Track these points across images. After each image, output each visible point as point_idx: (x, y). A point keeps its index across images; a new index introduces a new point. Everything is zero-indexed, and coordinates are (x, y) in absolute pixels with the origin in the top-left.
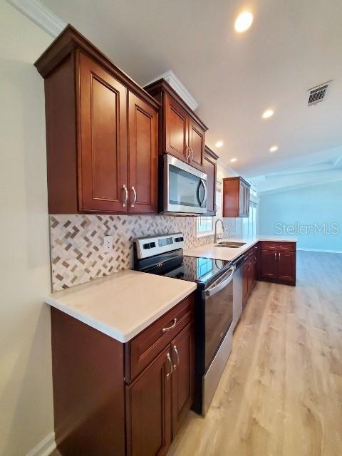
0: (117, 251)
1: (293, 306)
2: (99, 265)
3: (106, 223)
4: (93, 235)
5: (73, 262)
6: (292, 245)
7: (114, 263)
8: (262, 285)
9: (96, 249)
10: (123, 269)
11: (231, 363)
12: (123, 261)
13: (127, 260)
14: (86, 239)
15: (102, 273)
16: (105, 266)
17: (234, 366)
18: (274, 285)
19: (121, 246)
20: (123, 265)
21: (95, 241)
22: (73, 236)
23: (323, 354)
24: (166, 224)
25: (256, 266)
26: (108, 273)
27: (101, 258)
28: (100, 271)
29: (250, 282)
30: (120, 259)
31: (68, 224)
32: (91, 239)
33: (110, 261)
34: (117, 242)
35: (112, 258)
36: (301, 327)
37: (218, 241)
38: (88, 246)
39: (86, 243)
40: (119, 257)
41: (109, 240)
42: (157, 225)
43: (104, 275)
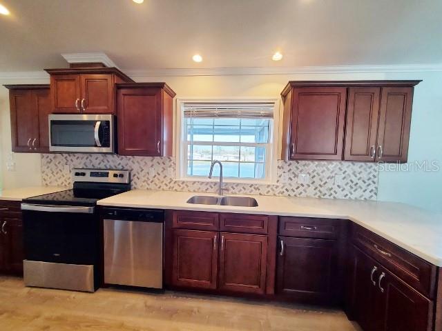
2: (63, 179)
3: (66, 158)
4: (59, 163)
5: (50, 175)
9: (61, 170)
14: (55, 165)
21: (60, 167)
22: (50, 163)
24: (120, 161)
27: (63, 176)
31: (48, 157)
38: (56, 169)
42: (108, 162)
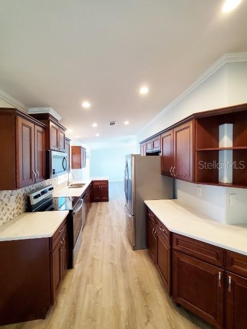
0: (17, 203)
1: (107, 211)
2: (8, 214)
4: (4, 197)
6: (107, 182)
7: (16, 211)
8: (94, 204)
9: (6, 205)
10: (20, 213)
11: (82, 244)
12: (20, 208)
13: (22, 208)
15: (9, 218)
16: (11, 214)
17: (84, 245)
18: (99, 203)
19: (19, 200)
20: (20, 211)
21: (6, 200)
23: (117, 227)
25: (91, 195)
26: (12, 218)
27: (8, 209)
28: (8, 217)
29: (88, 204)
30: (18, 208)
32: (4, 200)
33: (13, 210)
34: (17, 198)
35: (14, 209)
36: (110, 219)
37: (70, 184)
38: (2, 204)
39: (1, 203)
40: (18, 207)
41: (13, 198)
43: (10, 219)
